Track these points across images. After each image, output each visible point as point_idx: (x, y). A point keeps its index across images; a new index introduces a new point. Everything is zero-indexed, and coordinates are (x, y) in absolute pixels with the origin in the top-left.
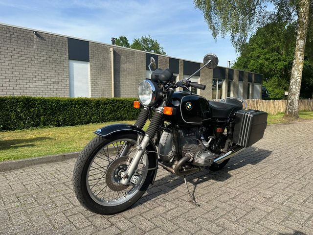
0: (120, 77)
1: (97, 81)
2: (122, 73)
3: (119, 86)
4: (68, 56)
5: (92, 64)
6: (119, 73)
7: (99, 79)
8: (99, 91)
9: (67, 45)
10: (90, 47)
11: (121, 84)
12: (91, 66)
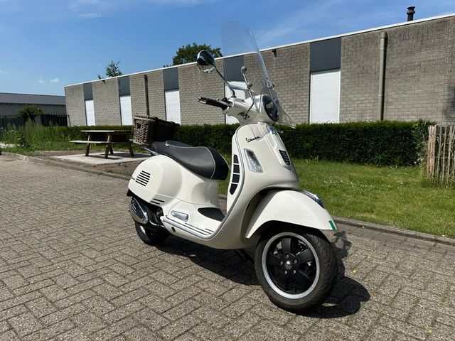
1: (352, 96)
4: (309, 69)
5: (344, 71)
7: (355, 92)
8: (353, 112)
9: (309, 53)
10: (342, 45)
12: (342, 74)
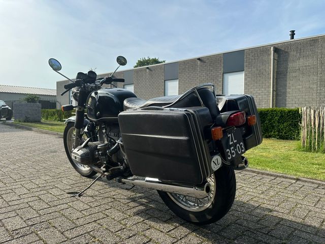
0: (286, 81)
2: (290, 75)
3: (285, 93)
6: (286, 75)
9: (222, 61)
10: (245, 55)
11: (288, 90)
12: (246, 75)
